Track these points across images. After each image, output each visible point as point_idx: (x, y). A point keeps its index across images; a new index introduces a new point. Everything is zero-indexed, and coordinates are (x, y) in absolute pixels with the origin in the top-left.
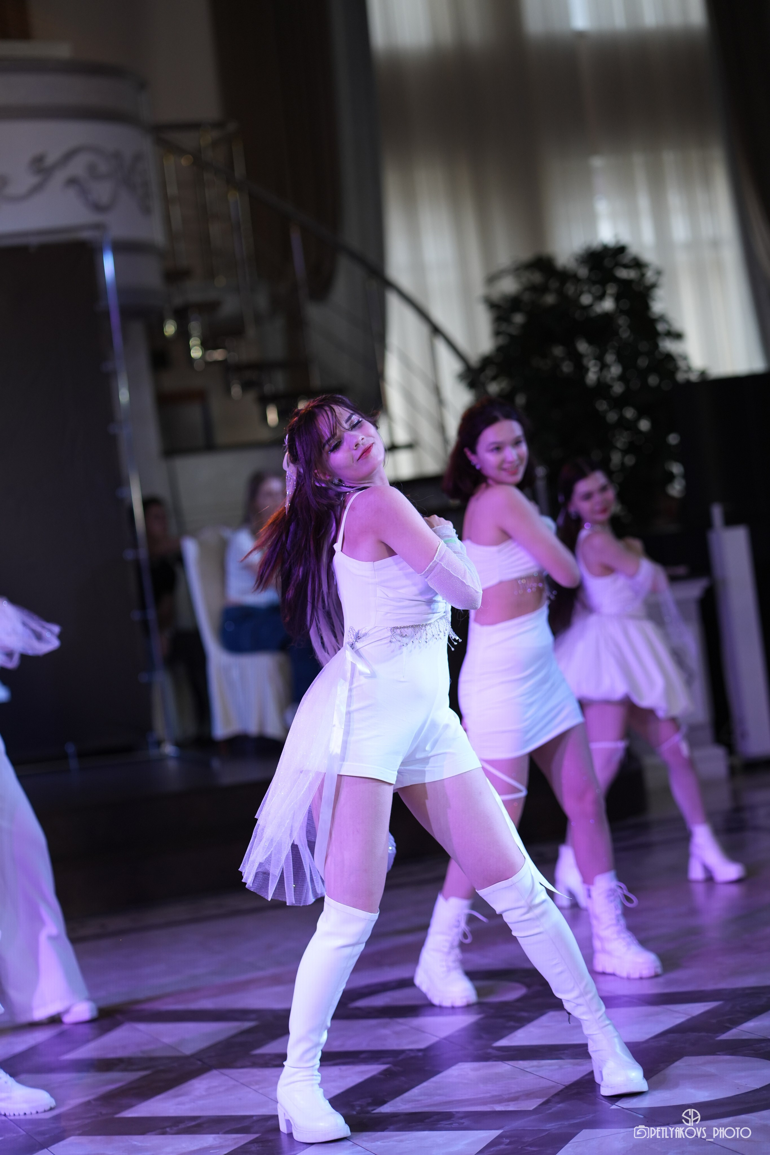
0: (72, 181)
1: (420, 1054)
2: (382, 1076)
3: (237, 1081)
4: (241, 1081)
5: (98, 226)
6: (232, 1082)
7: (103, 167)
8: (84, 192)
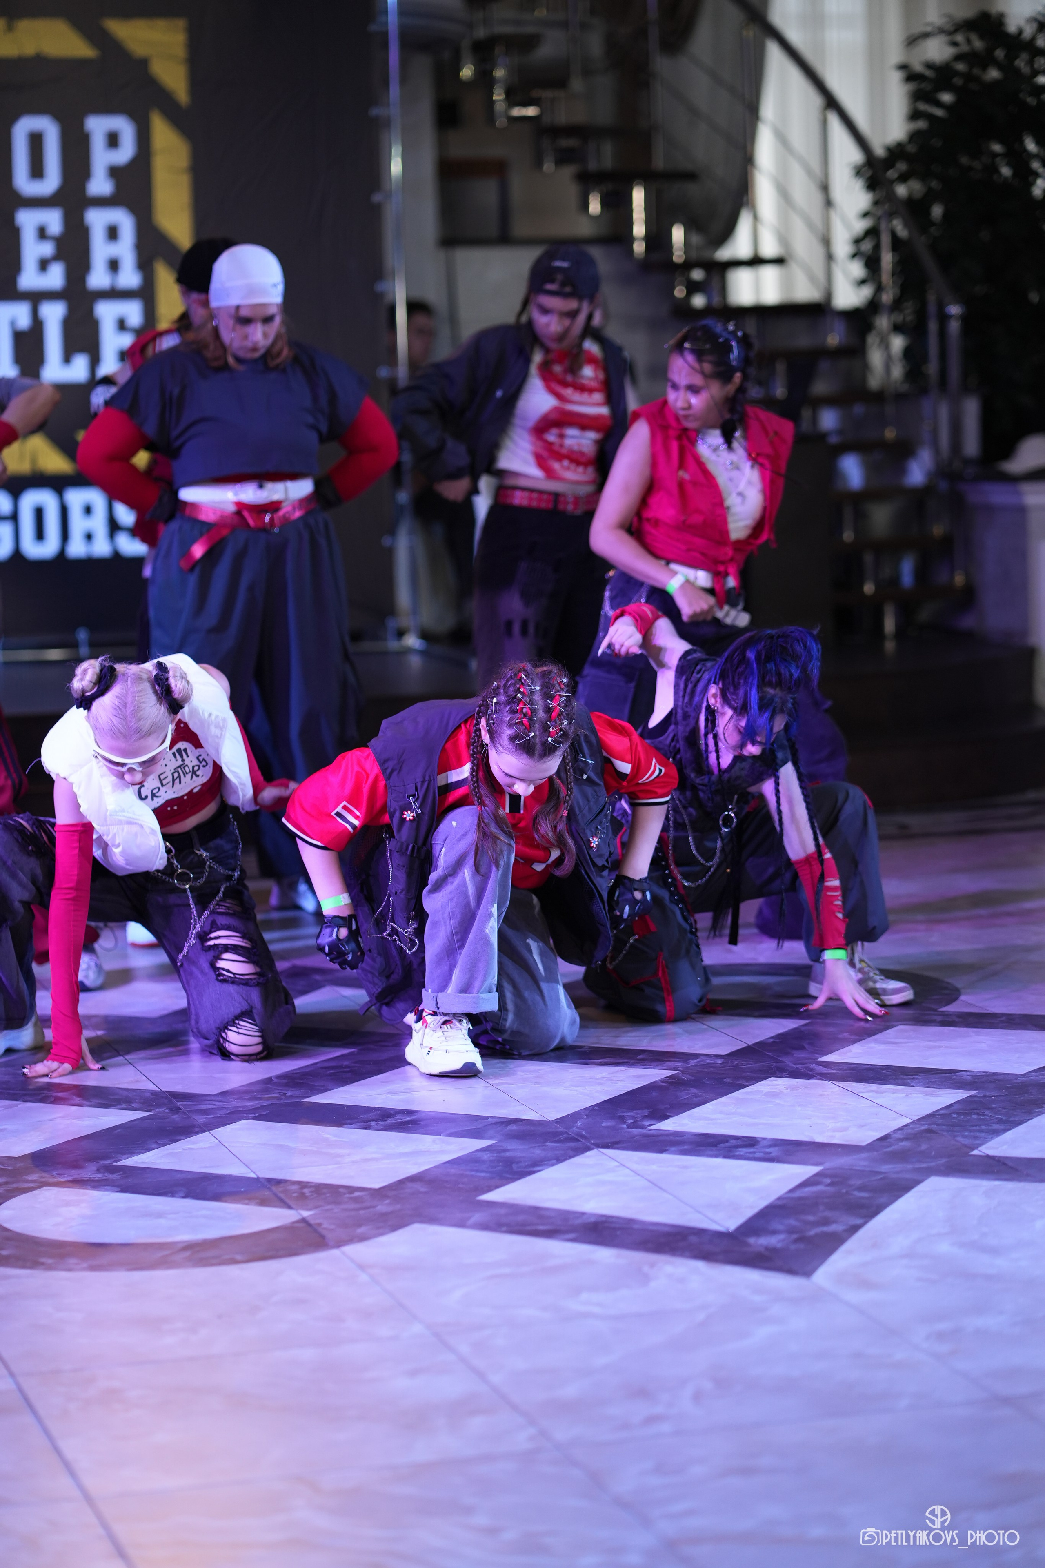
1: (720, 1061)
2: (664, 1085)
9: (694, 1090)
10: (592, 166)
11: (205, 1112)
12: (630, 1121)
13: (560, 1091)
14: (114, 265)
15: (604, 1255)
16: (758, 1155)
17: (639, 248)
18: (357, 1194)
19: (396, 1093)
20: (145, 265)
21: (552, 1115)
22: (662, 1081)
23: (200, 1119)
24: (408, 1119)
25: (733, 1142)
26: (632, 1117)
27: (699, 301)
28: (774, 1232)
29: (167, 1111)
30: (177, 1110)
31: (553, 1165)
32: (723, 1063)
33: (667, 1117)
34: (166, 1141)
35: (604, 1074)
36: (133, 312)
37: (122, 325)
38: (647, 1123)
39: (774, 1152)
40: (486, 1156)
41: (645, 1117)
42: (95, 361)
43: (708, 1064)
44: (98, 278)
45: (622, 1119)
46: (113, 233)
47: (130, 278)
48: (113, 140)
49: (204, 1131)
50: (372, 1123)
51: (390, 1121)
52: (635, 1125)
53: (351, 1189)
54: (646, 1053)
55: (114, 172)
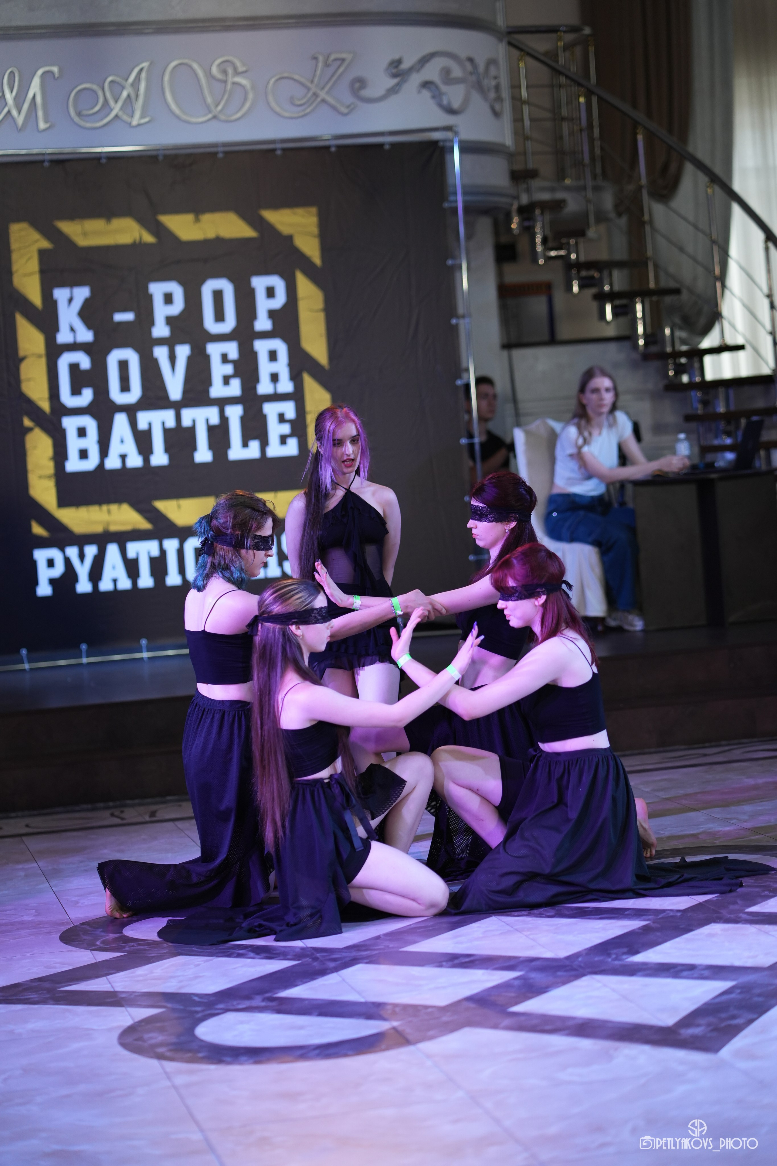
0: (426, 85)
1: (679, 914)
2: (640, 931)
3: (512, 927)
4: (516, 927)
5: (448, 128)
6: (508, 928)
7: (457, 72)
8: (437, 96)
9: (658, 934)
10: (607, 288)
11: (335, 960)
12: (614, 956)
13: (570, 938)
14: (275, 378)
15: (586, 1044)
16: (695, 975)
17: (641, 342)
18: (430, 1010)
19: (461, 943)
20: (296, 377)
21: (562, 953)
22: (639, 928)
23: (332, 965)
24: (467, 960)
25: (680, 968)
26: (616, 954)
27: (685, 379)
28: (698, 1025)
29: (310, 960)
30: (316, 959)
31: (559, 987)
32: (681, 915)
33: (637, 952)
34: (308, 980)
35: (601, 925)
36: (289, 409)
37: (282, 418)
38: (624, 957)
39: (706, 973)
40: (516, 983)
41: (624, 954)
42: (264, 444)
43: (672, 916)
44: (264, 387)
45: (609, 955)
46: (273, 356)
47: (286, 386)
48: (270, 292)
49: (332, 972)
50: (444, 964)
51: (456, 961)
52: (616, 959)
53: (426, 1007)
54: (630, 911)
55: (272, 314)
